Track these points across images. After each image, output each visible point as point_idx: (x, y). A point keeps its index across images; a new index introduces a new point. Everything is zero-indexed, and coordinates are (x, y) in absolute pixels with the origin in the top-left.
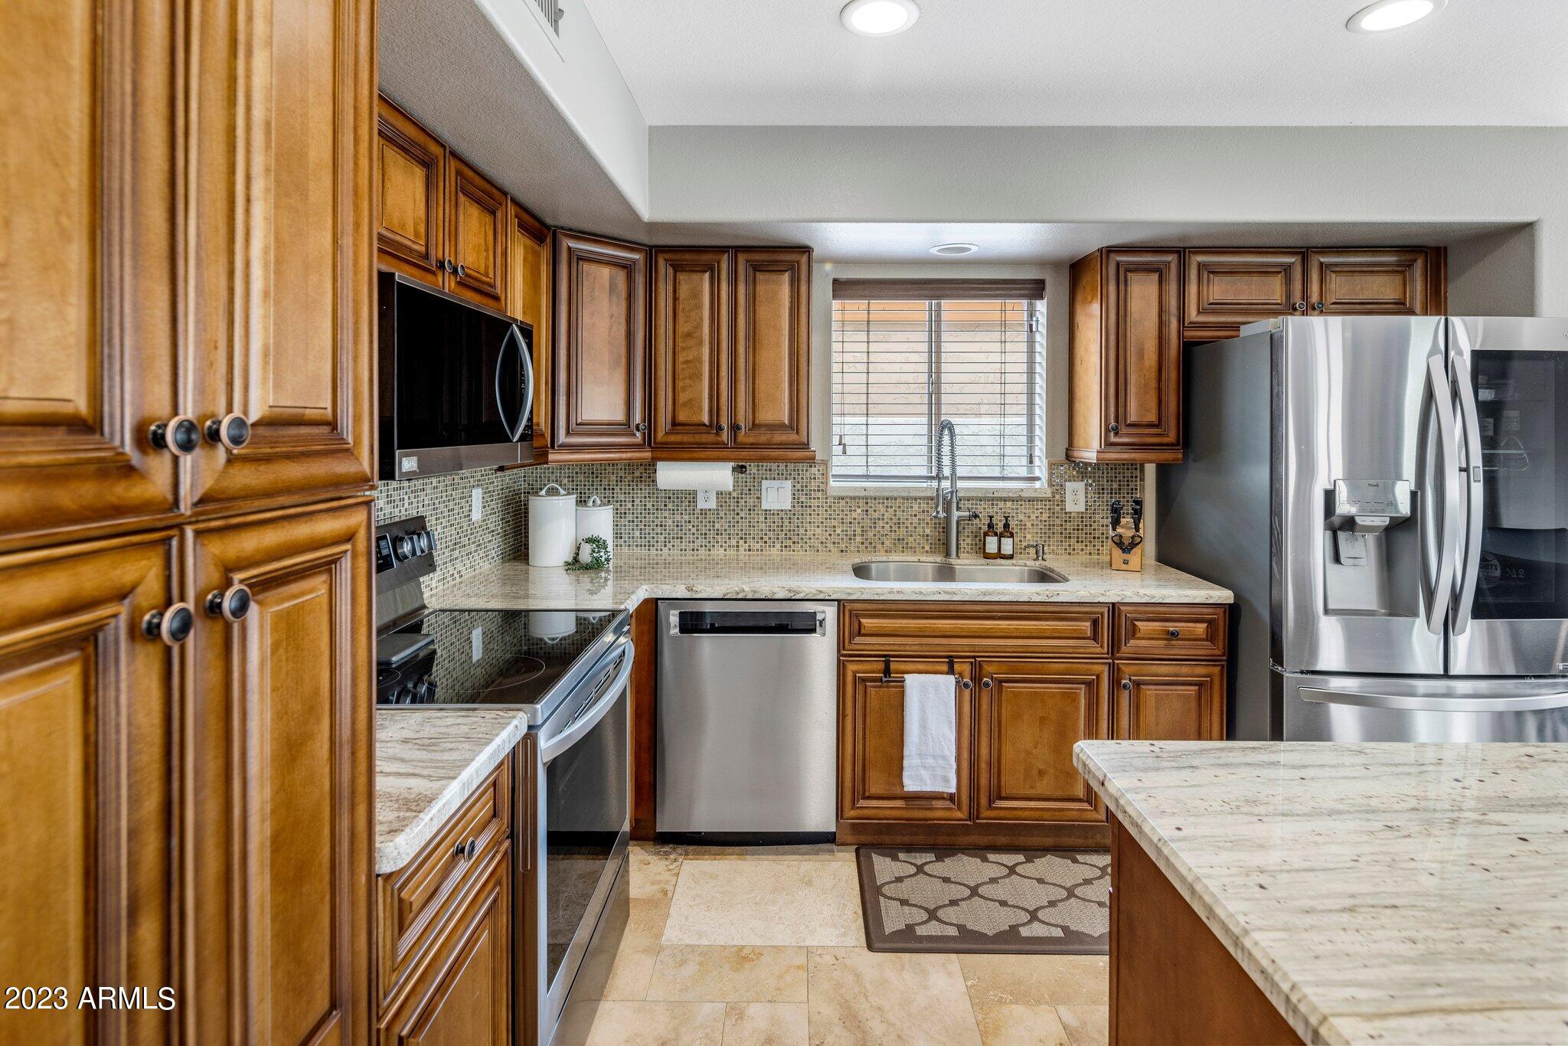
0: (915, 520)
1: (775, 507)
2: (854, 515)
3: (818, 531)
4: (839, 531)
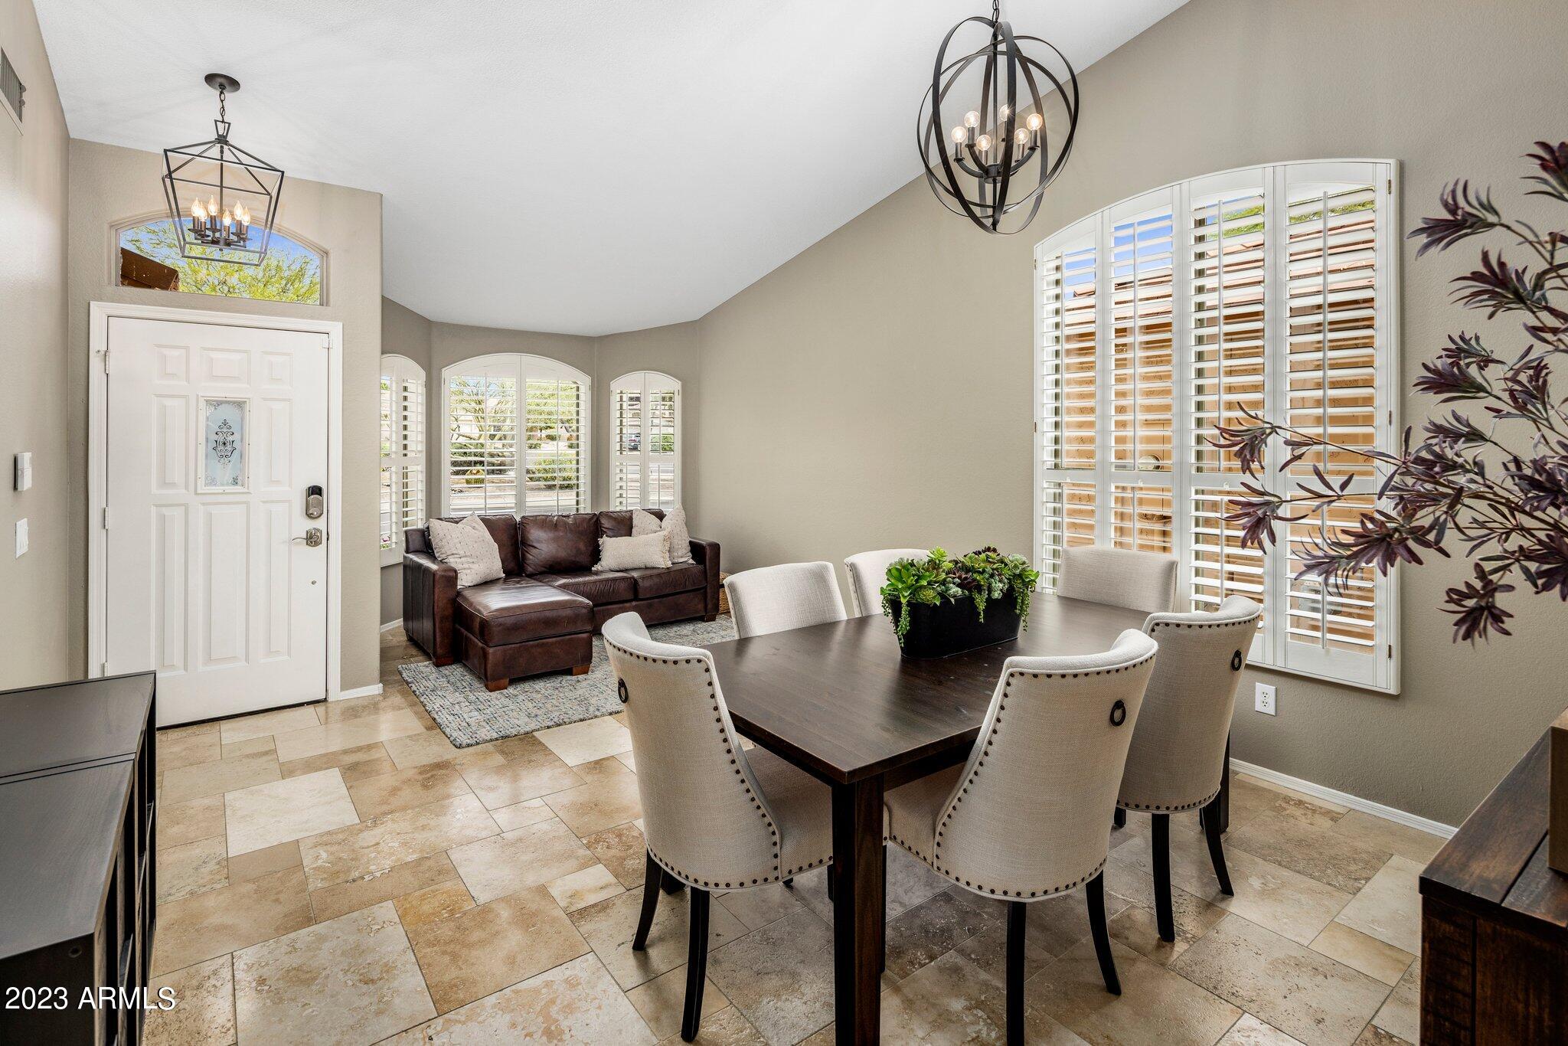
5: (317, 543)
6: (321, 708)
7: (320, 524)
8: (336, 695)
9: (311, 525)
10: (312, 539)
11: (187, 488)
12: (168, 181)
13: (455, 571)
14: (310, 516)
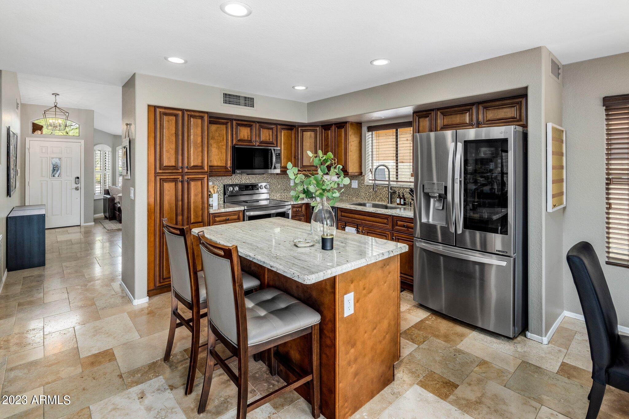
0: (384, 193)
1: (354, 187)
2: (371, 190)
3: (363, 194)
4: (367, 194)
5: (78, 190)
6: (79, 227)
7: (79, 185)
8: (83, 224)
9: (76, 186)
10: (77, 189)
11: (47, 177)
12: (44, 114)
13: (114, 198)
14: (76, 183)
